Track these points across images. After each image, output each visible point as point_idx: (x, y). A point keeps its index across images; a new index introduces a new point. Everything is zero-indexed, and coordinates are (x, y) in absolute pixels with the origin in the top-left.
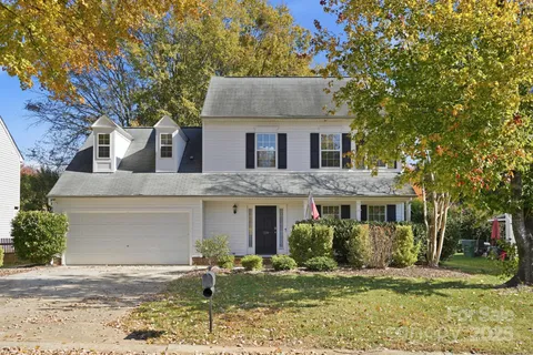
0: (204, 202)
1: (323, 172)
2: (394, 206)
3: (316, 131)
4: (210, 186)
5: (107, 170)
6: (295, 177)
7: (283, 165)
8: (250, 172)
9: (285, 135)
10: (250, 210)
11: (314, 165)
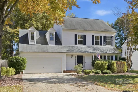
0: (66, 54)
1: (95, 46)
2: (113, 56)
3: (93, 35)
4: (67, 50)
5: (34, 44)
6: (89, 48)
7: (85, 44)
8: (76, 46)
9: (85, 35)
10: (76, 57)
11: (93, 44)
